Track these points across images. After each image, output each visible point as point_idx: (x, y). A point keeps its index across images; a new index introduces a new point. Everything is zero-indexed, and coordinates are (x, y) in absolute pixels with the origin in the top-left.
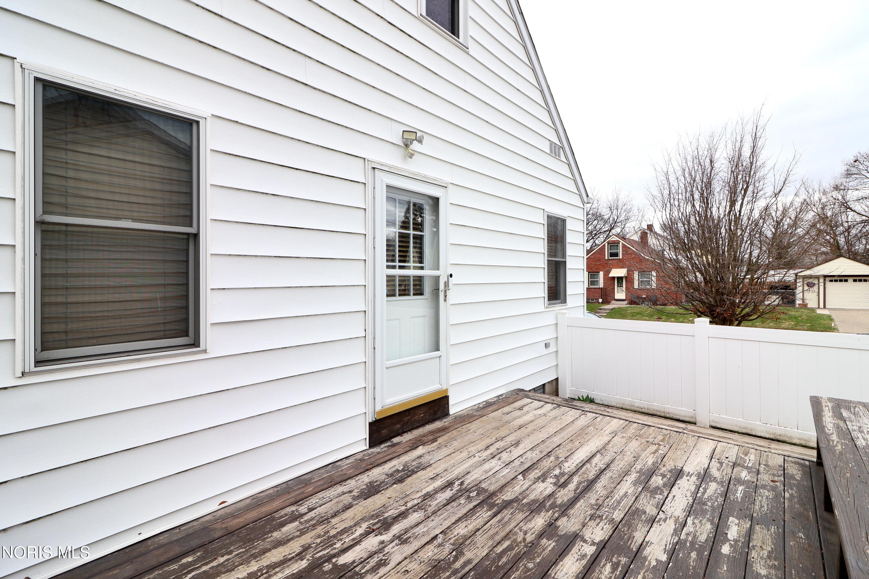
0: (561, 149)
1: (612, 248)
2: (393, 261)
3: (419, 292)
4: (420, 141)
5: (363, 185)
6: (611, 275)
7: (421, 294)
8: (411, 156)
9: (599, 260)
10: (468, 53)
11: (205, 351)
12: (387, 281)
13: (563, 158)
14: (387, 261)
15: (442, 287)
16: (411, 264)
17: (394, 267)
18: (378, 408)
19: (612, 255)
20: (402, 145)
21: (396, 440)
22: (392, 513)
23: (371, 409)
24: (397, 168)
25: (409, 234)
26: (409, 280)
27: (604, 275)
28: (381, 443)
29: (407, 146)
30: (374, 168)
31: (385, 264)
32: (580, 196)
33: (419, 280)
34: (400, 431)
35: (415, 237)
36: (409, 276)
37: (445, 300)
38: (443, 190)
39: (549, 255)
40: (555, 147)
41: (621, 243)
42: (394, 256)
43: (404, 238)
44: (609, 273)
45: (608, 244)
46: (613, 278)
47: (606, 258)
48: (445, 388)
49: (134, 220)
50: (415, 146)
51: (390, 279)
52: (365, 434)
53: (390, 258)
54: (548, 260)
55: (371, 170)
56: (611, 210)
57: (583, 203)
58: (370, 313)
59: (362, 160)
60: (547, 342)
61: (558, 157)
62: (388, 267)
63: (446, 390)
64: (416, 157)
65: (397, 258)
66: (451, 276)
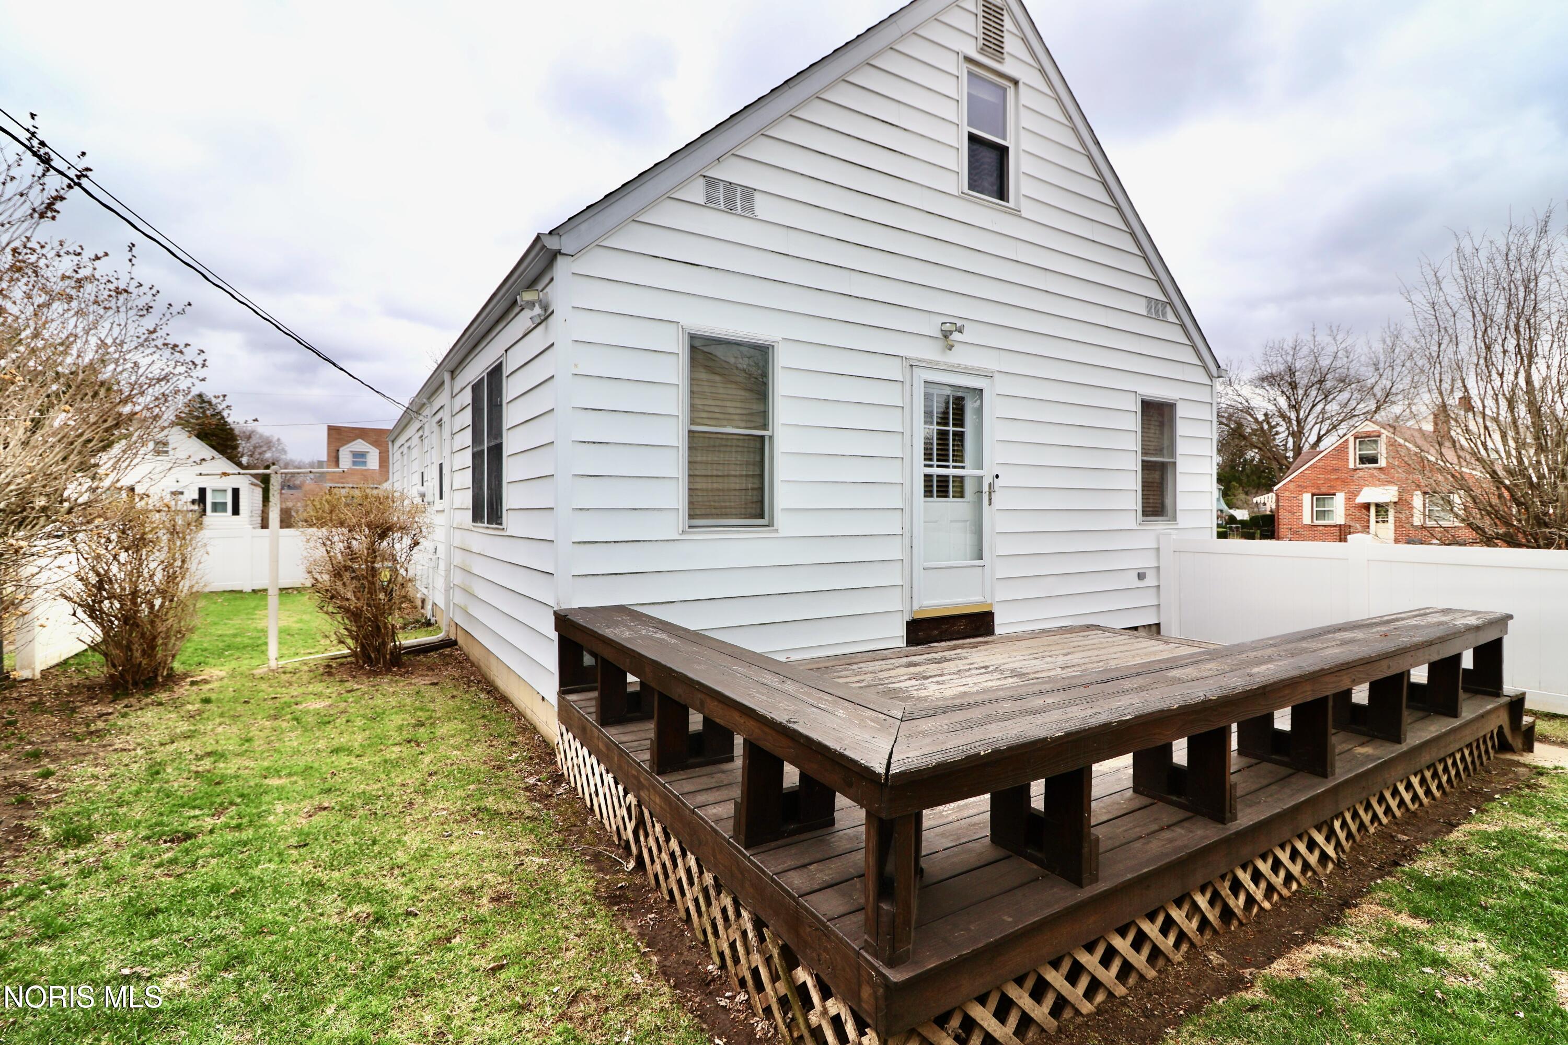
0: (1168, 306)
1: (1364, 446)
2: (931, 460)
3: (961, 494)
4: (961, 332)
5: (900, 384)
6: (1361, 499)
7: (962, 496)
8: (951, 348)
9: (1335, 470)
10: (1020, 216)
11: (777, 531)
12: (925, 481)
13: (1171, 317)
14: (925, 460)
15: (986, 488)
16: (951, 463)
17: (931, 466)
18: (915, 608)
19: (1364, 459)
20: (941, 336)
21: (932, 645)
22: (928, 674)
23: (909, 608)
24: (936, 362)
25: (948, 431)
26: (948, 481)
27: (1348, 499)
28: (918, 644)
29: (946, 337)
30: (912, 366)
31: (923, 462)
32: (1206, 368)
33: (961, 480)
34: (938, 638)
35: (955, 434)
36: (948, 476)
37: (990, 504)
38: (988, 380)
39: (1144, 453)
40: (1156, 305)
41: (1383, 436)
42: (931, 454)
43: (943, 435)
44: (1356, 495)
45: (1356, 438)
46: (1367, 506)
47: (1351, 466)
48: (989, 602)
49: (734, 427)
50: (956, 336)
51: (928, 478)
52: (902, 631)
53: (928, 456)
54: (1143, 461)
55: (908, 368)
56: (1377, 369)
57: (1211, 377)
58: (907, 511)
59: (900, 359)
60: (1140, 571)
61: (1161, 318)
62: (926, 466)
63: (991, 605)
64: (957, 346)
65: (935, 457)
66: (997, 476)
